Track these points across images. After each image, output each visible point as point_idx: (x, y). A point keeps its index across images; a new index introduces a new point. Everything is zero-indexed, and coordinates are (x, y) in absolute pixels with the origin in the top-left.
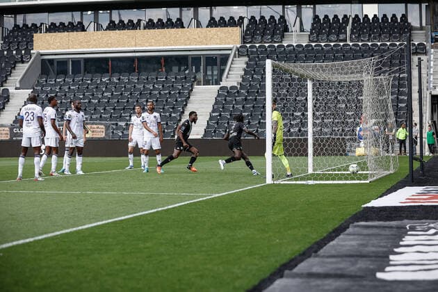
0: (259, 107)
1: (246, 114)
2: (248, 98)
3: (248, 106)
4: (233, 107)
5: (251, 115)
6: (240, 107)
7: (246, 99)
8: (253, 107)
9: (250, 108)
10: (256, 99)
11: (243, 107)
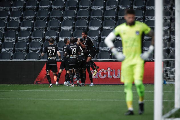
0: (42, 19)
1: (26, 28)
2: (28, 7)
3: (27, 17)
4: (9, 19)
5: (33, 30)
6: (17, 19)
7: (24, 9)
8: (35, 19)
9: (30, 20)
10: (37, 9)
11: (22, 19)
